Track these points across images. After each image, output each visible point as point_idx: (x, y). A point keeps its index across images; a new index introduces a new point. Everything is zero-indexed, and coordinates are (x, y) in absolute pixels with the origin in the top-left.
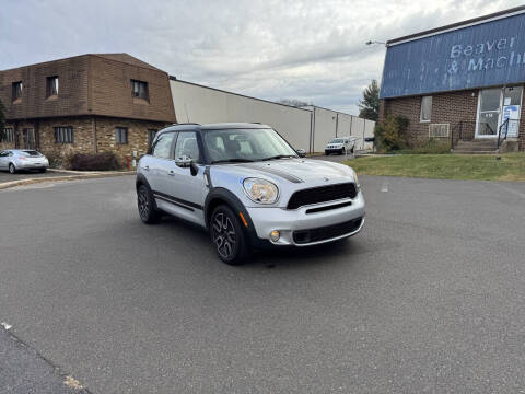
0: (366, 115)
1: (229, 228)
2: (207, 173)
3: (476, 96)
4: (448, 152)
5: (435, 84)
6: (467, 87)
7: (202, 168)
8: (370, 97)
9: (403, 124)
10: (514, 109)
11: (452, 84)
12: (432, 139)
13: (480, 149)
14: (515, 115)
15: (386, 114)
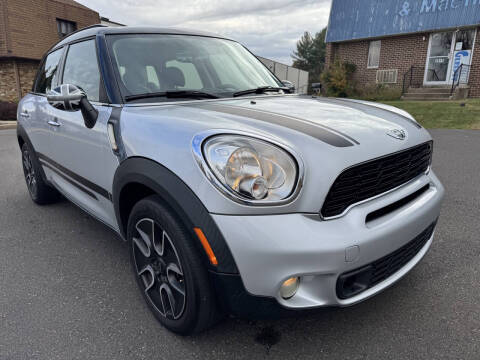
0: (299, 65)
1: (169, 256)
2: (114, 123)
3: (427, 41)
4: (399, 99)
5: (385, 28)
6: (419, 30)
7: (104, 111)
8: (303, 49)
9: (351, 69)
10: (466, 54)
11: (403, 27)
12: (380, 86)
13: (432, 96)
14: (466, 60)
15: (332, 59)
